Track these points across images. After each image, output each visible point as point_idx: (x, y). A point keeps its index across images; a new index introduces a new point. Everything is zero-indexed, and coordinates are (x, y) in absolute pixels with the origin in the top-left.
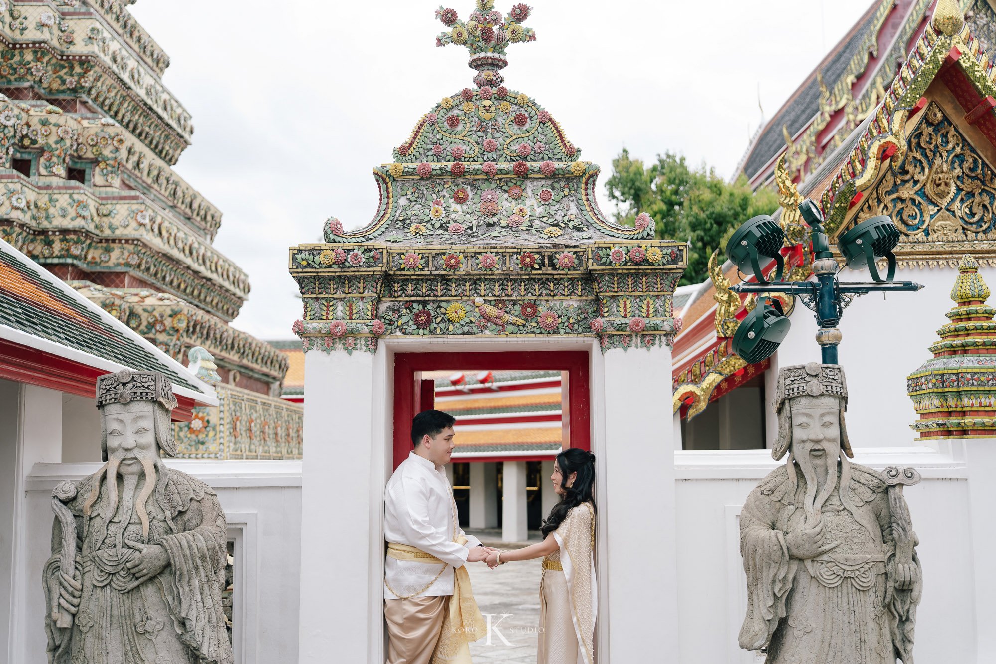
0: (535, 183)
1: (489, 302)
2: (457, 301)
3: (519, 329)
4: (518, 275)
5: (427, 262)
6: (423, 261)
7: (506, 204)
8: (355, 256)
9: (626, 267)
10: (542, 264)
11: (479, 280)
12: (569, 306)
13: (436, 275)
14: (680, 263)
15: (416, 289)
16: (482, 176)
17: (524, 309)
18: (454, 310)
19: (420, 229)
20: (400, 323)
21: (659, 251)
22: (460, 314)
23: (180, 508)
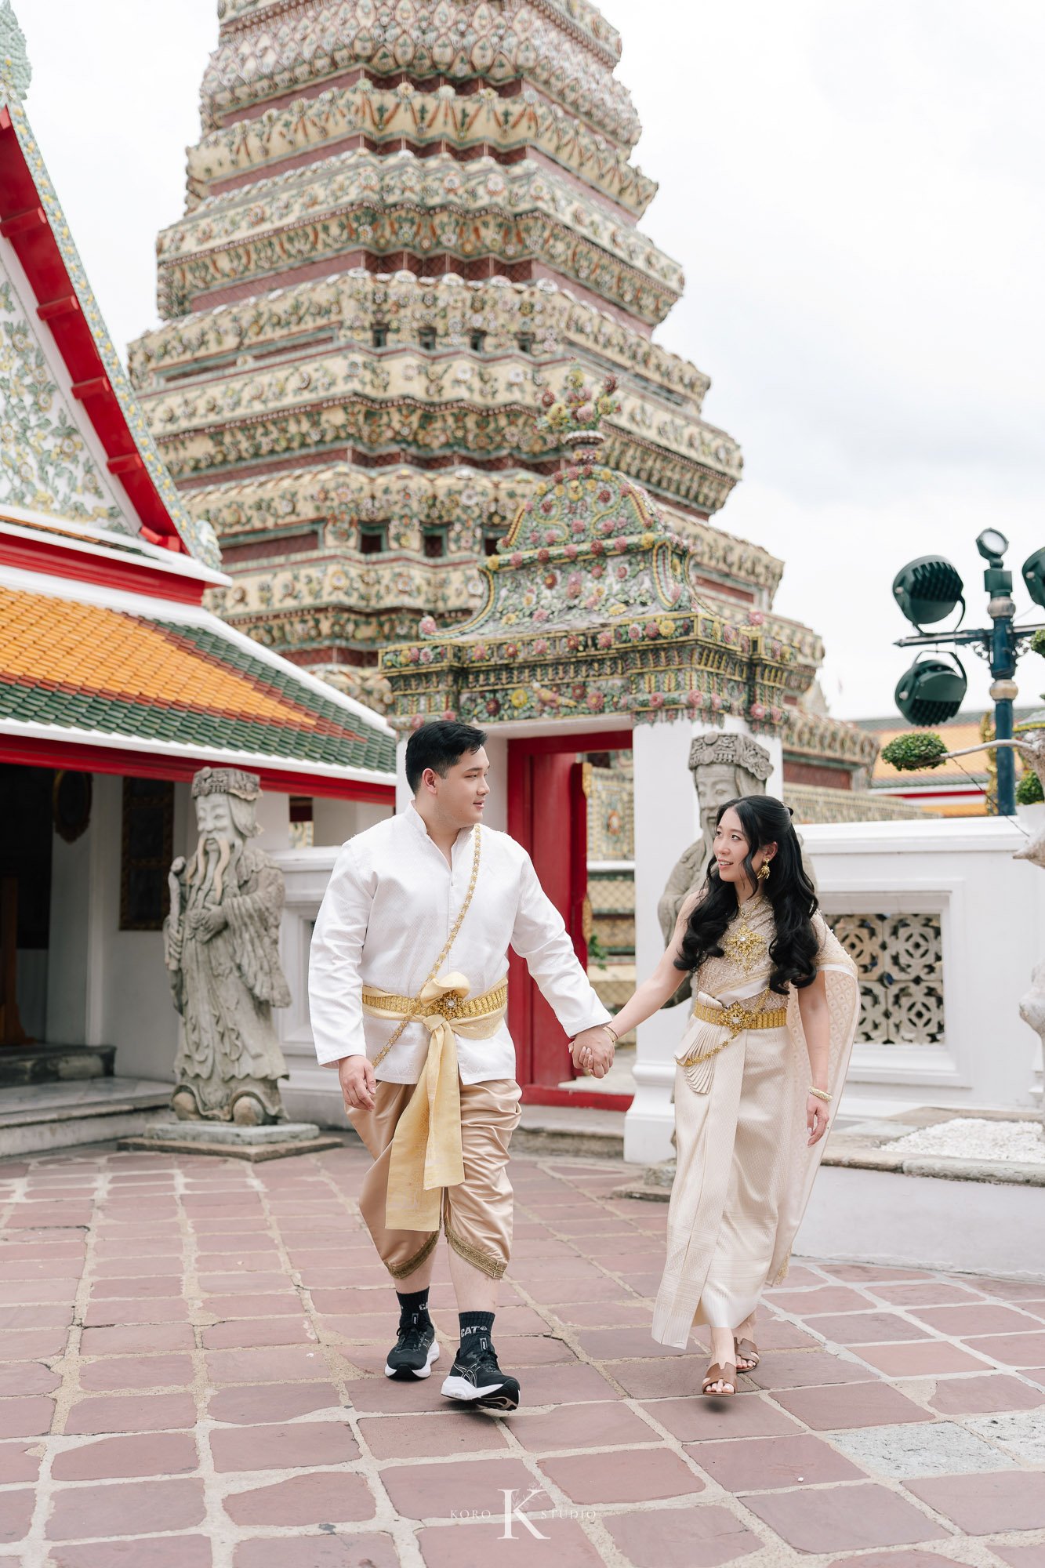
0: (616, 560)
1: (546, 686)
2: (520, 687)
3: (571, 710)
4: (567, 658)
5: (492, 653)
6: (489, 652)
7: (589, 585)
8: (426, 654)
9: (643, 643)
10: (586, 646)
11: (536, 665)
12: (613, 685)
13: (501, 665)
14: (691, 634)
15: (487, 679)
16: (567, 560)
17: (574, 691)
18: (517, 696)
19: (509, 619)
20: (476, 711)
21: (672, 625)
22: (522, 698)
23: (245, 878)
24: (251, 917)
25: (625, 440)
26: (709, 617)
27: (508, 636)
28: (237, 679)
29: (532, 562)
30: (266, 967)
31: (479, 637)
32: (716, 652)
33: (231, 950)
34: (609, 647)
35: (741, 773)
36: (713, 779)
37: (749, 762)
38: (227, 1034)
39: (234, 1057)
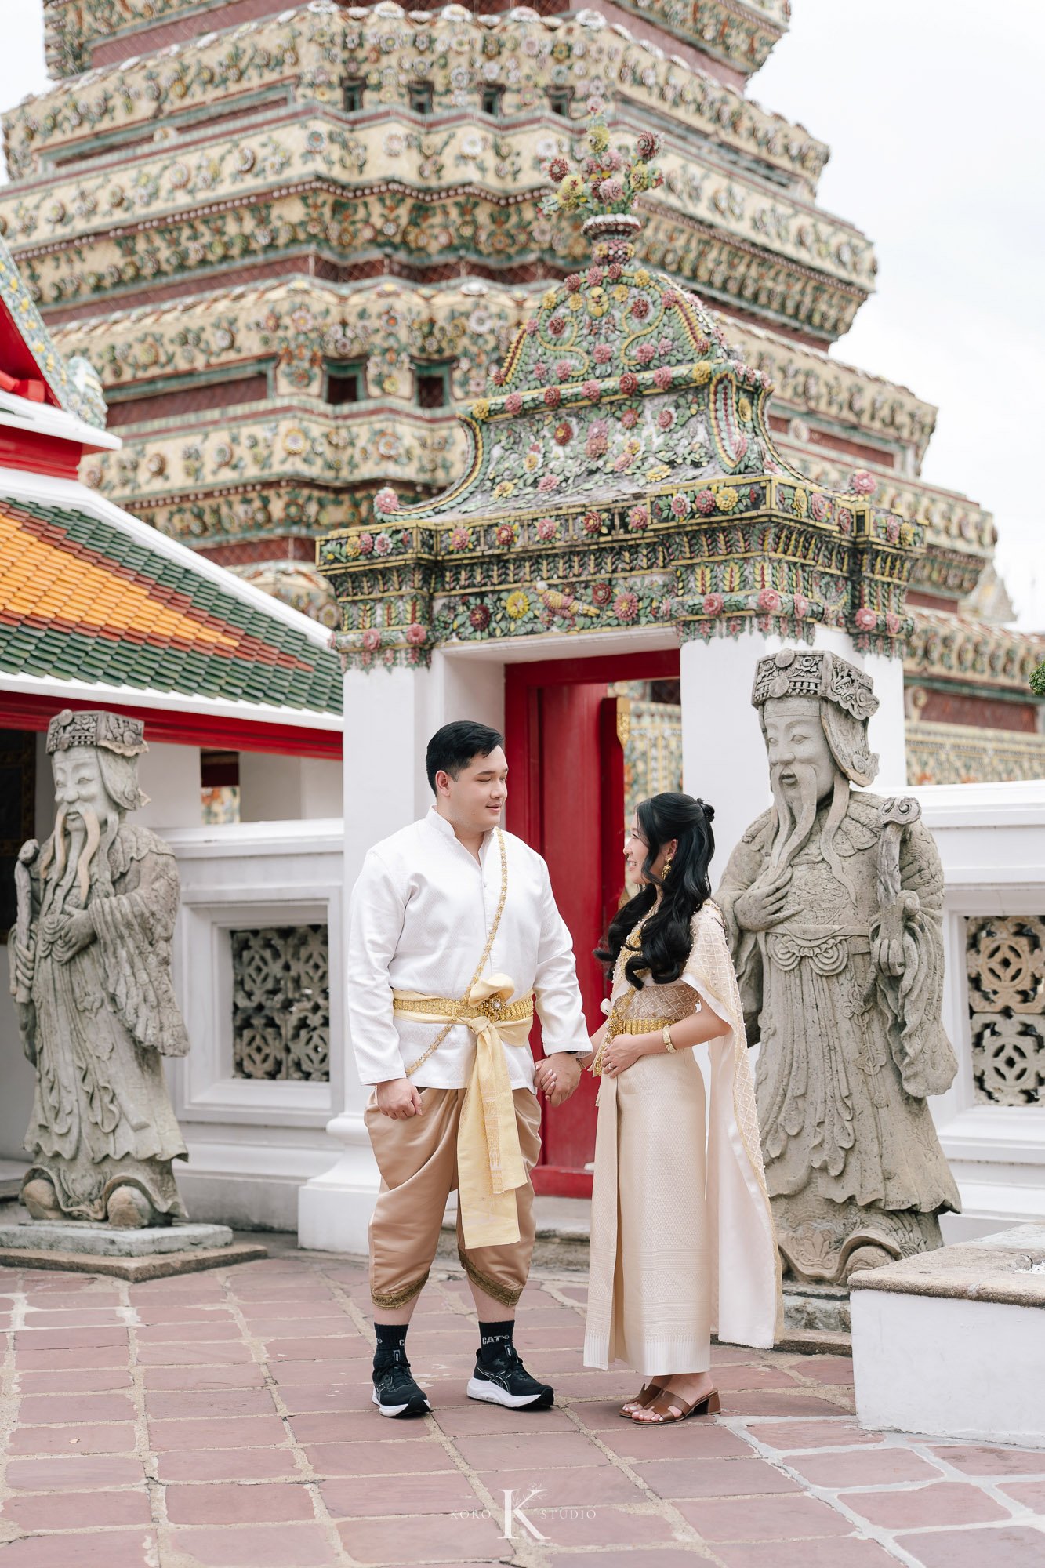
0: (656, 401)
1: (556, 586)
2: (518, 589)
3: (592, 621)
4: (584, 544)
5: (478, 539)
6: (474, 538)
7: (619, 438)
8: (382, 542)
9: (693, 521)
10: (611, 528)
11: (540, 556)
12: (652, 583)
13: (491, 556)
14: (762, 507)
15: (472, 577)
16: (586, 403)
17: (595, 592)
18: (515, 602)
19: (505, 490)
20: (455, 625)
21: (733, 493)
22: (521, 605)
23: (121, 869)
24: (129, 925)
25: (705, 237)
26: (791, 481)
27: (501, 514)
28: (126, 583)
29: (537, 407)
30: (152, 998)
31: (460, 516)
32: (800, 533)
33: (101, 972)
34: (644, 528)
35: (829, 711)
36: (788, 720)
37: (841, 694)
38: (97, 1094)
39: (107, 1129)
